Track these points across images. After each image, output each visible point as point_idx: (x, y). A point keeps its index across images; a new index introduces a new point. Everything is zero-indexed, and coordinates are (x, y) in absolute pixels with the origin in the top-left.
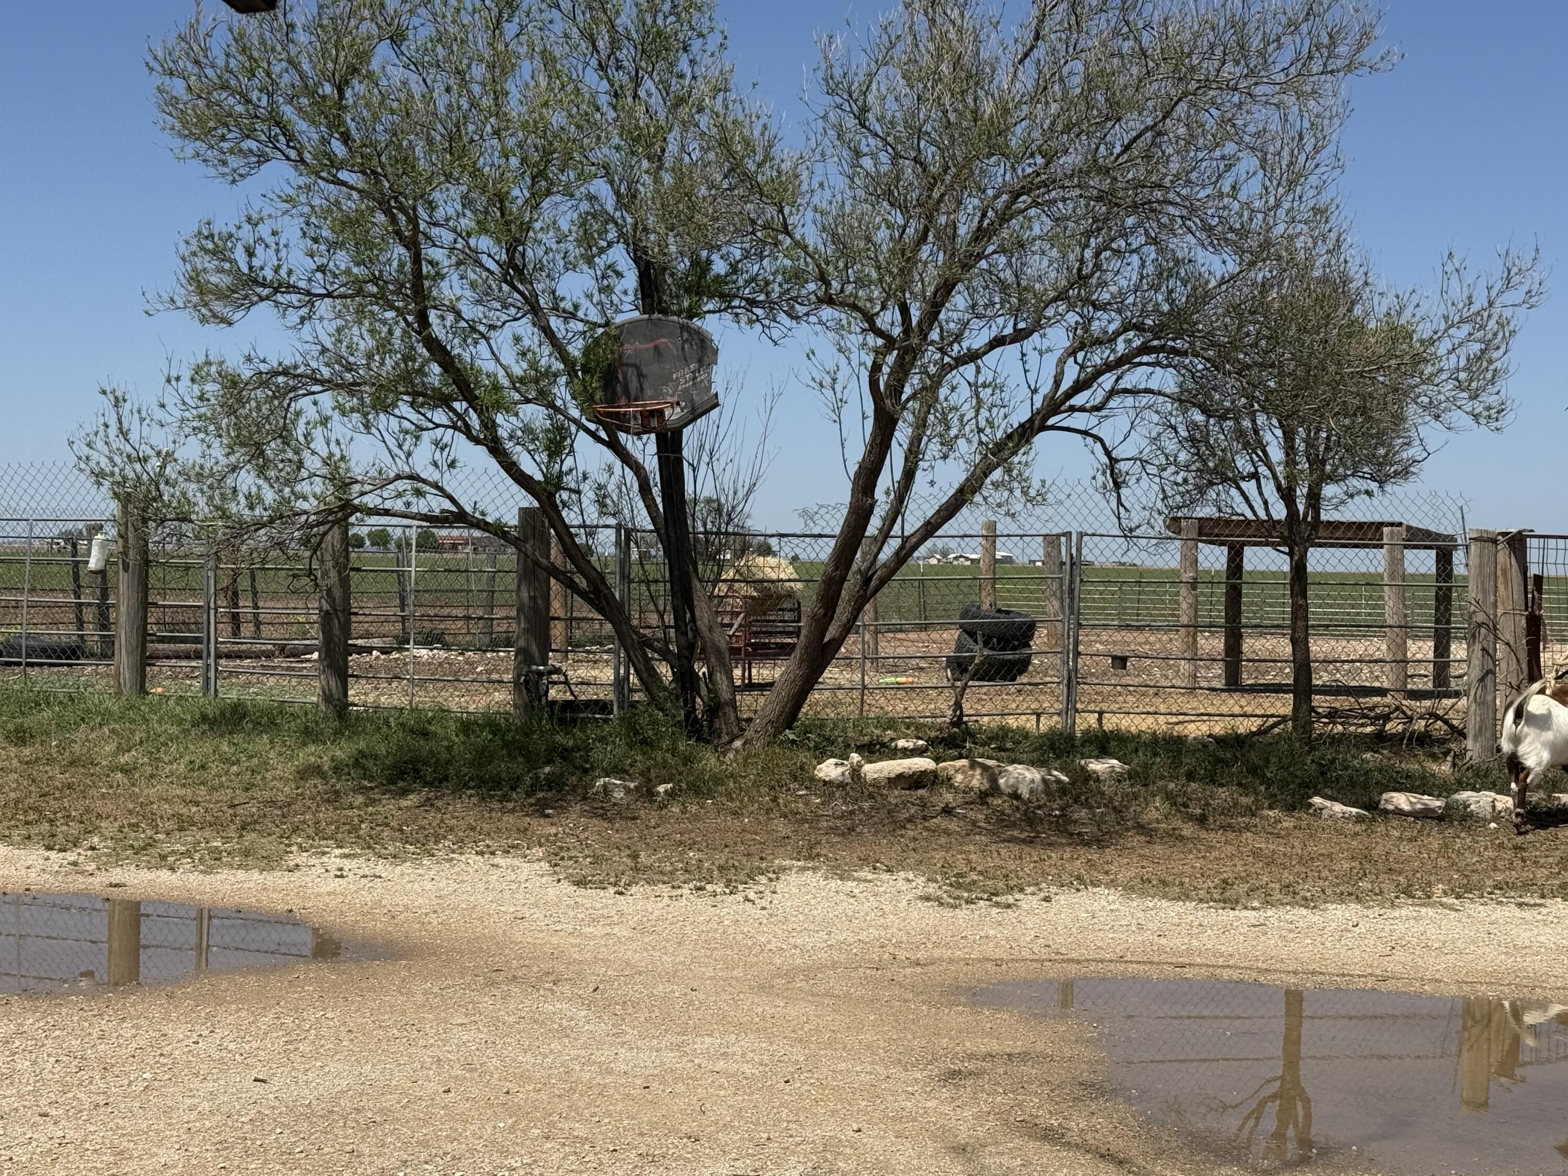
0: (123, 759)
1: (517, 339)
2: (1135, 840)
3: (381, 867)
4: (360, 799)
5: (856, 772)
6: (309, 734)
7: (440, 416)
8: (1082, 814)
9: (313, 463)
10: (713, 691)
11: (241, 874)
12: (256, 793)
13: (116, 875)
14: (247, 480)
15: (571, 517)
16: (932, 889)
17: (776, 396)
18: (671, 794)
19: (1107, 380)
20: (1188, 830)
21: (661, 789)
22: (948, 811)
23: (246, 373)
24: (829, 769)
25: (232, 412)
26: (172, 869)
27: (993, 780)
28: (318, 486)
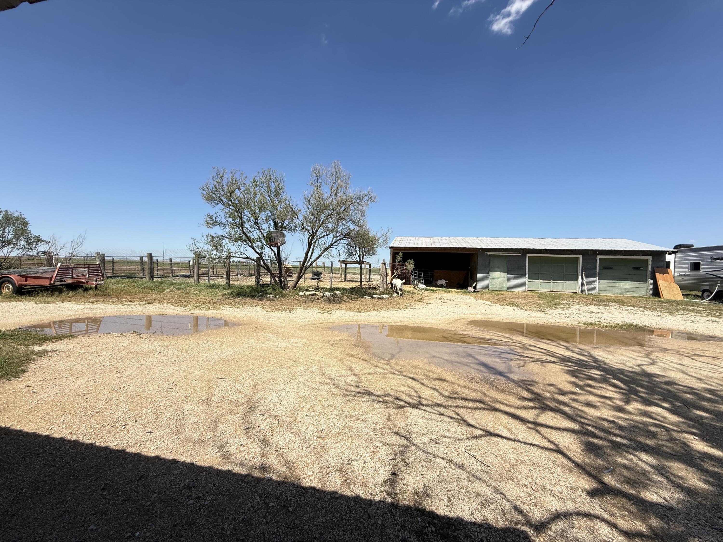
0: (195, 292)
1: (256, 233)
2: (344, 302)
3: (236, 309)
4: (232, 298)
5: (305, 294)
6: (224, 289)
7: (245, 243)
8: (335, 299)
9: (225, 250)
10: (285, 283)
11: (213, 311)
12: (216, 297)
13: (192, 312)
14: (215, 252)
15: (264, 258)
16: (319, 311)
17: (293, 242)
18: (279, 297)
19: (338, 242)
20: (350, 301)
21: (277, 296)
22: (318, 299)
23: (215, 236)
24: (301, 293)
25: (212, 242)
26: (202, 310)
27: (323, 294)
28: (226, 253)
